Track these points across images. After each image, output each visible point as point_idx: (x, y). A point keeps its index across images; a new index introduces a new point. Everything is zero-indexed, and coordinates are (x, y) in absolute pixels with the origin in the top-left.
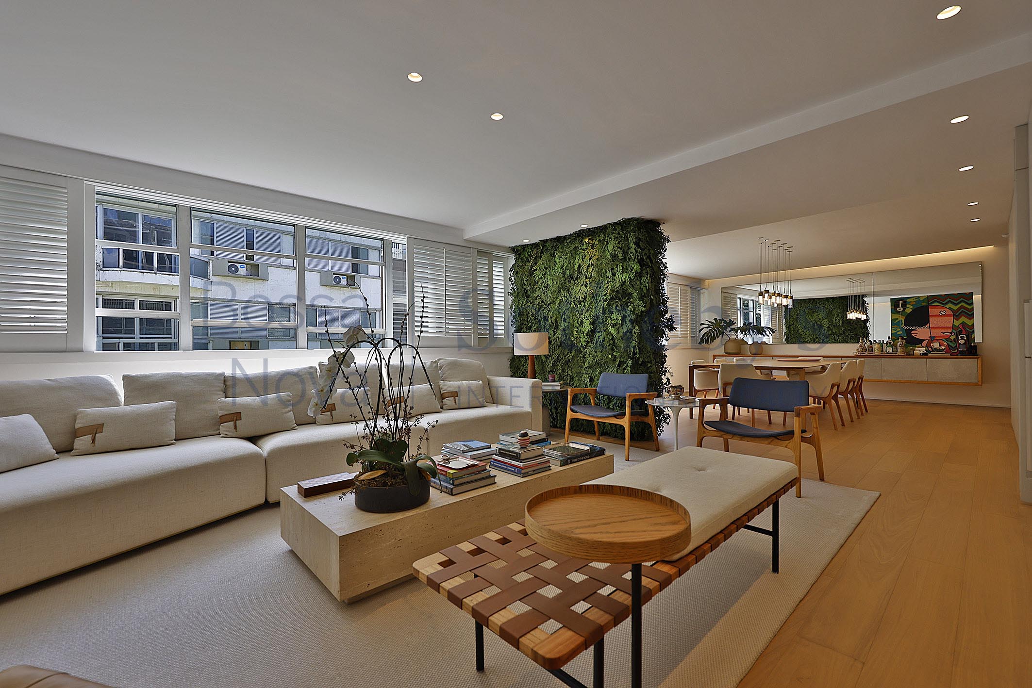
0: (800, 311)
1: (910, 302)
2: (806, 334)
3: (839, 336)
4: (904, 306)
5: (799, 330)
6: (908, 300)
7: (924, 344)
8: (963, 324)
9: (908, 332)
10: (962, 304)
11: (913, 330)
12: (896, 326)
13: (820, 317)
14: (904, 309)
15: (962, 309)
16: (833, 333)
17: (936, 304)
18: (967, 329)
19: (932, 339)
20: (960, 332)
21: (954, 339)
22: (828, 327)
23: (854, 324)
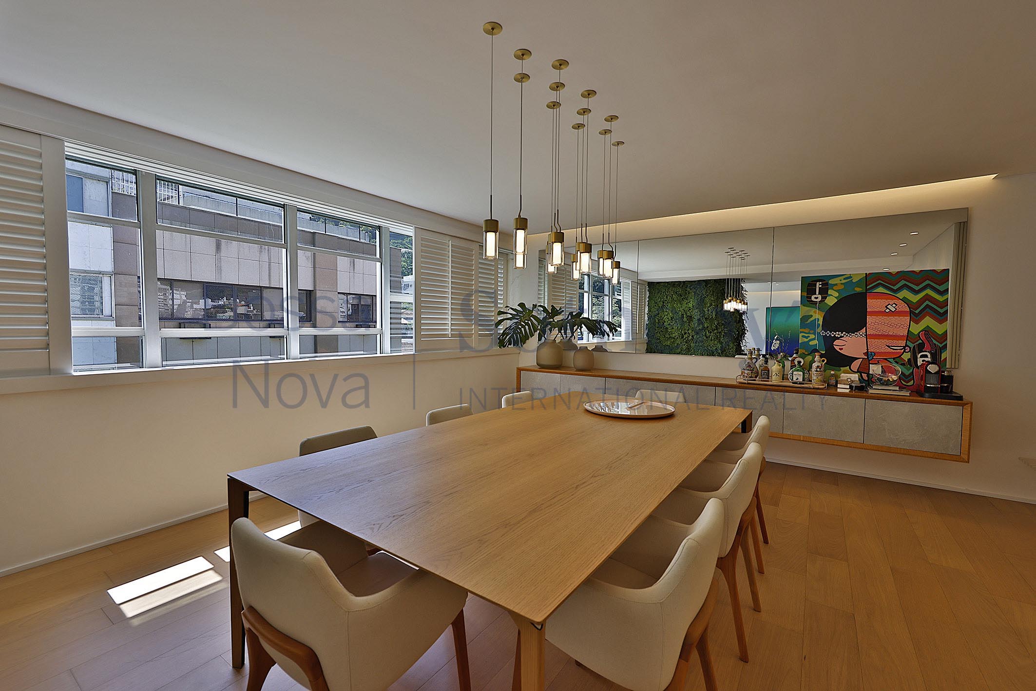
0: (667, 297)
1: (836, 284)
2: (673, 328)
3: (711, 332)
4: (824, 292)
5: (665, 322)
6: (831, 282)
7: (855, 365)
8: (928, 331)
9: (829, 342)
10: (928, 291)
11: (838, 338)
12: (807, 330)
13: (691, 305)
14: (824, 298)
15: (927, 302)
16: (704, 328)
17: (881, 290)
18: (934, 341)
19: (870, 358)
20: (921, 347)
21: (909, 360)
22: (699, 320)
23: (729, 316)
